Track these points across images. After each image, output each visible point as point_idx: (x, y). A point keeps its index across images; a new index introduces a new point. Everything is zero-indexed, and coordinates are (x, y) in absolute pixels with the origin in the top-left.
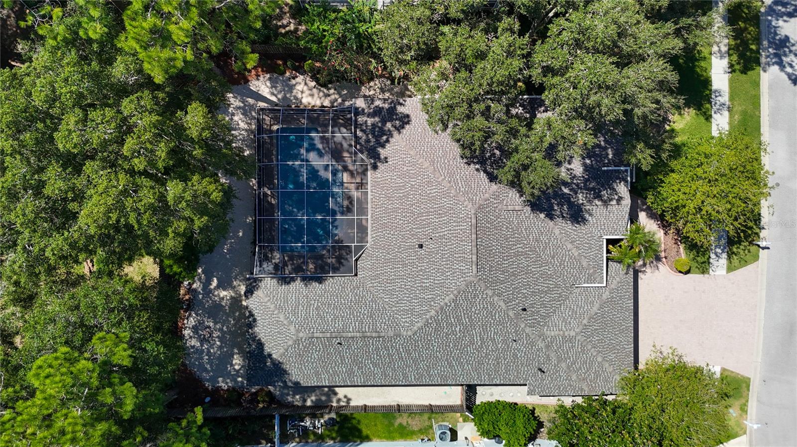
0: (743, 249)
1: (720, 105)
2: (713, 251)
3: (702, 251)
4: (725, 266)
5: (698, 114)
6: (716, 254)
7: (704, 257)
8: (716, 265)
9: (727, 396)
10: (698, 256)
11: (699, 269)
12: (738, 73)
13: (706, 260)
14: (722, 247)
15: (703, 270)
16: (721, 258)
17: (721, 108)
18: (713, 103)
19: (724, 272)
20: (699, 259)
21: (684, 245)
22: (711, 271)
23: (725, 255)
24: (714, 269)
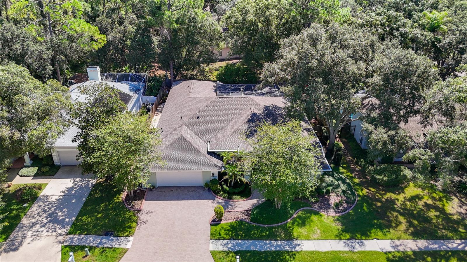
0: (231, 260)
1: (352, 246)
2: (229, 242)
3: (229, 233)
4: (216, 250)
5: (338, 230)
6: (227, 243)
7: (225, 234)
8: (218, 244)
9: (102, 252)
10: (225, 230)
11: (215, 232)
12: (386, 256)
13: (222, 236)
14: (232, 247)
15: (214, 234)
16: (223, 247)
17: (350, 246)
18: (352, 241)
19: (211, 249)
20: (223, 231)
21: (234, 222)
22: (212, 240)
23: (226, 249)
24: (214, 242)
